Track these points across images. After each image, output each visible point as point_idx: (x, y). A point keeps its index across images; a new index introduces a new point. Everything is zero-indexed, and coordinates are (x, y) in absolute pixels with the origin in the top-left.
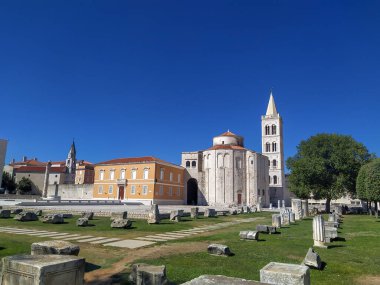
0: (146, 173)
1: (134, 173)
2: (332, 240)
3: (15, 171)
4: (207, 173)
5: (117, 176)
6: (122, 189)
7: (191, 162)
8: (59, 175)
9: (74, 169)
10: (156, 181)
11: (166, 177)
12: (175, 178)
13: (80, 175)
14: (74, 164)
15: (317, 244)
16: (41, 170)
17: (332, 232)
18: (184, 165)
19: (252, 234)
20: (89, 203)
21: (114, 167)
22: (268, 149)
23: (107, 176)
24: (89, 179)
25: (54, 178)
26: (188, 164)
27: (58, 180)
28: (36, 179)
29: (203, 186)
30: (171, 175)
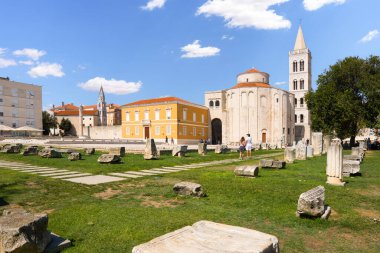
0: (169, 114)
1: (157, 115)
2: (352, 175)
3: (56, 114)
5: (142, 117)
6: (147, 129)
7: (214, 101)
8: (92, 117)
9: (105, 113)
10: (179, 121)
11: (190, 117)
12: (199, 119)
13: (110, 117)
14: (104, 109)
15: (331, 181)
16: (75, 114)
18: (207, 105)
19: (251, 169)
20: (120, 142)
21: (138, 109)
22: (295, 87)
23: (132, 118)
24: (118, 121)
25: (89, 120)
26: (211, 104)
27: (92, 122)
28: (75, 121)
30: (194, 115)
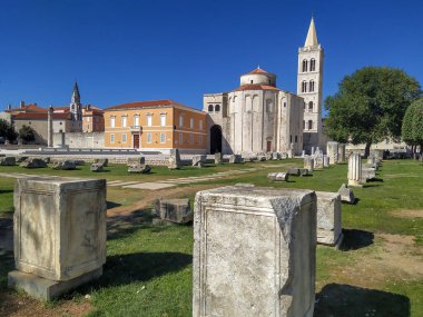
0: (163, 119)
1: (150, 119)
2: (368, 180)
3: (13, 118)
4: (232, 120)
5: (130, 123)
6: (136, 137)
7: (214, 105)
8: (64, 122)
9: (80, 116)
10: (175, 128)
11: (186, 123)
12: (196, 125)
13: (88, 122)
14: (79, 110)
15: (351, 183)
16: (42, 117)
17: (369, 172)
18: (206, 110)
19: (282, 175)
20: (101, 152)
21: (125, 113)
22: (304, 89)
23: (119, 123)
24: (99, 127)
25: (59, 126)
26: (211, 108)
27: (63, 127)
28: (38, 127)
29: (228, 133)
30: (192, 121)
